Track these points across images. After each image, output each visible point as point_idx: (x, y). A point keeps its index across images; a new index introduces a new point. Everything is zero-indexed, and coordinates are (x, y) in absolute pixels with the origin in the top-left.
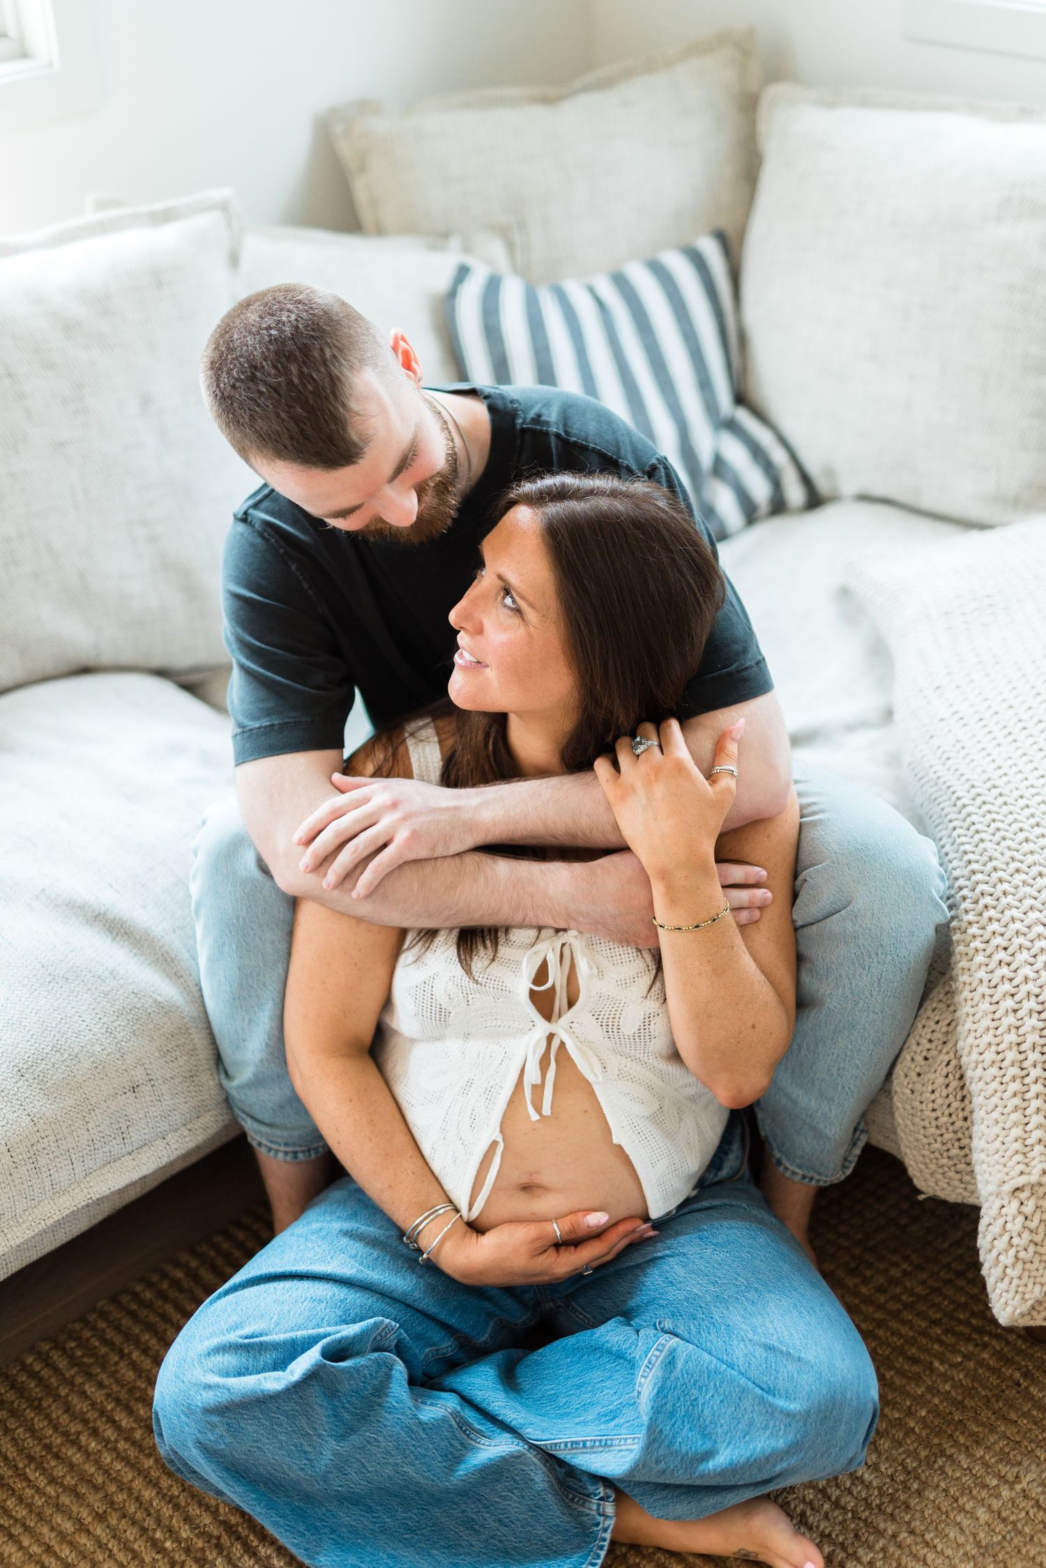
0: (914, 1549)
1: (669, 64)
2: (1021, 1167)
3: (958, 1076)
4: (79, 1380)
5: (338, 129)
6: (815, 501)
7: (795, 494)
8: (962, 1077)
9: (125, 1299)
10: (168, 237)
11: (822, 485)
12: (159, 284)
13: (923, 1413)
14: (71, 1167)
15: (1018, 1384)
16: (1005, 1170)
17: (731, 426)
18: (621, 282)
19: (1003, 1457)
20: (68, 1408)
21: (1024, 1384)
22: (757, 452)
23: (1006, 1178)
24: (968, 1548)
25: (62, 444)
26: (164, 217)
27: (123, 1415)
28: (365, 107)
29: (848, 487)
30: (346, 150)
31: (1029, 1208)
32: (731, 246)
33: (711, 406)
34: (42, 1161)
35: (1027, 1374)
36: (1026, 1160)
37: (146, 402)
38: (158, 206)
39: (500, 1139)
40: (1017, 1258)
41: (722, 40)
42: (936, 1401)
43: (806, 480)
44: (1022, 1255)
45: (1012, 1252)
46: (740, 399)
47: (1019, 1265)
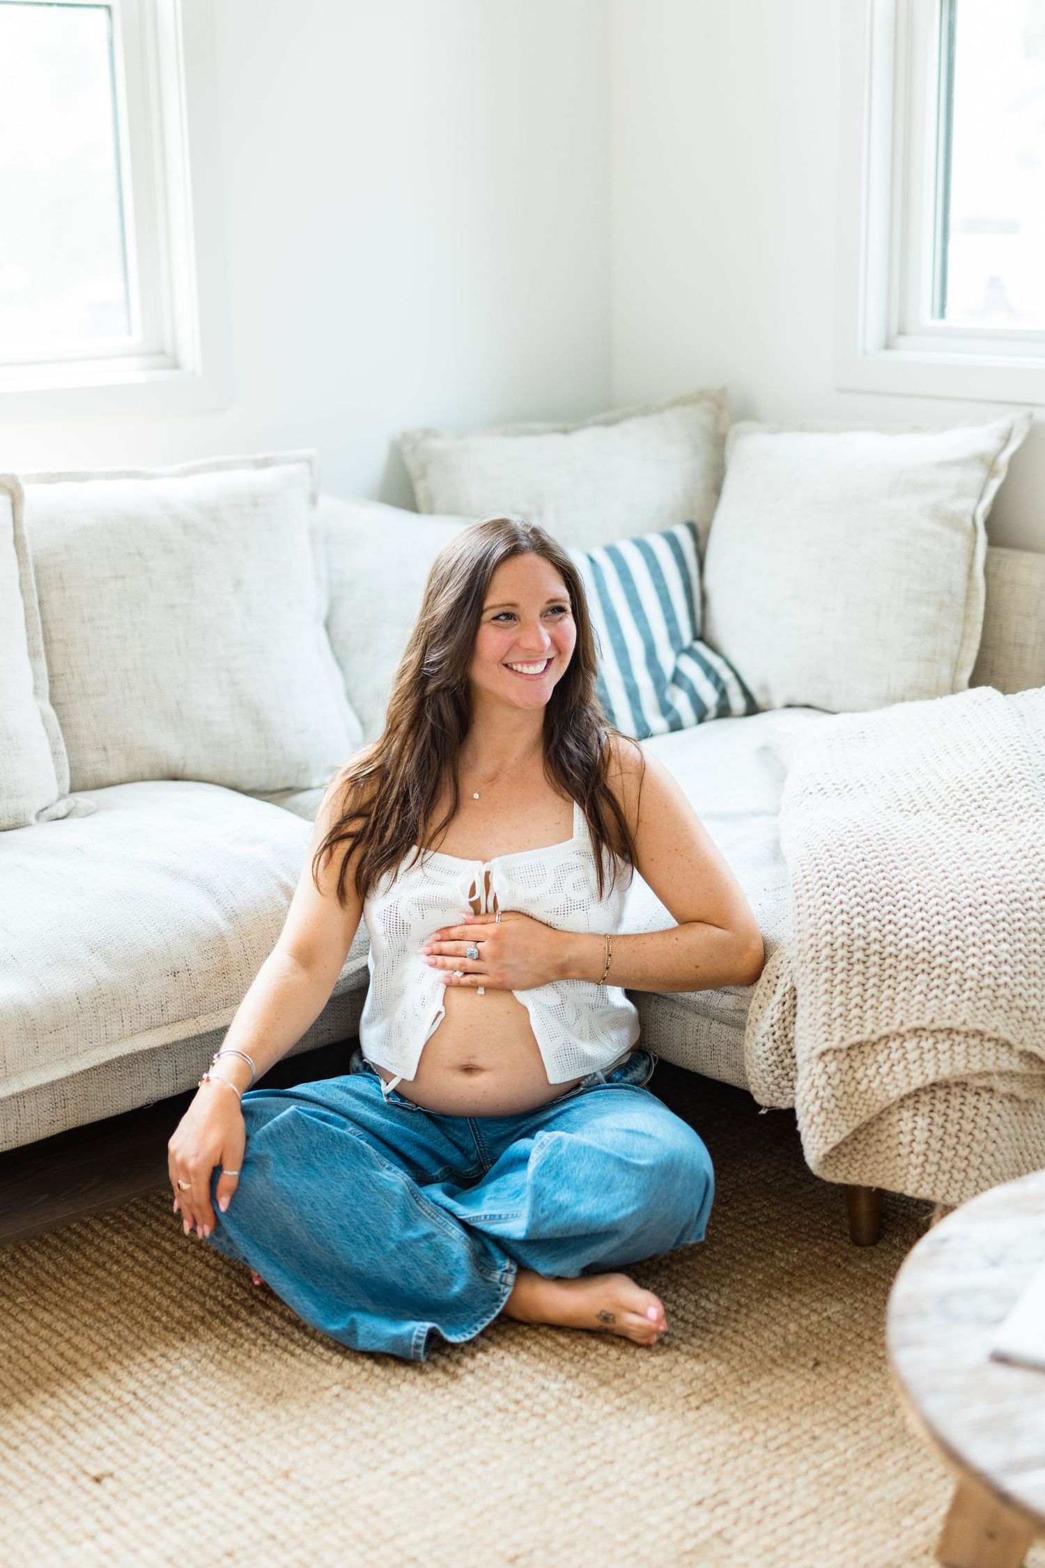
0: (734, 1339)
1: (659, 410)
2: (826, 1035)
3: (792, 996)
4: (109, 1234)
5: (407, 448)
6: (753, 708)
7: (738, 703)
8: (795, 998)
9: (153, 1198)
10: (266, 477)
11: (760, 698)
12: (256, 505)
13: (760, 1277)
14: (121, 1024)
15: (839, 1266)
16: (815, 1039)
17: (690, 652)
18: (613, 553)
19: (818, 1299)
20: (99, 1249)
21: (843, 1265)
22: (709, 670)
23: (815, 1045)
24: (778, 1342)
25: (173, 606)
26: (266, 463)
27: (140, 1253)
28: (428, 433)
29: (778, 699)
30: (412, 463)
31: (832, 1068)
32: (700, 536)
33: (674, 637)
34: (101, 1013)
35: (846, 1260)
36: (830, 1030)
37: (238, 584)
38: (260, 456)
39: (443, 1010)
40: (822, 1108)
41: (701, 396)
42: (772, 1271)
43: (746, 693)
44: (826, 1105)
45: (818, 1103)
46: (700, 636)
47: (824, 1114)
